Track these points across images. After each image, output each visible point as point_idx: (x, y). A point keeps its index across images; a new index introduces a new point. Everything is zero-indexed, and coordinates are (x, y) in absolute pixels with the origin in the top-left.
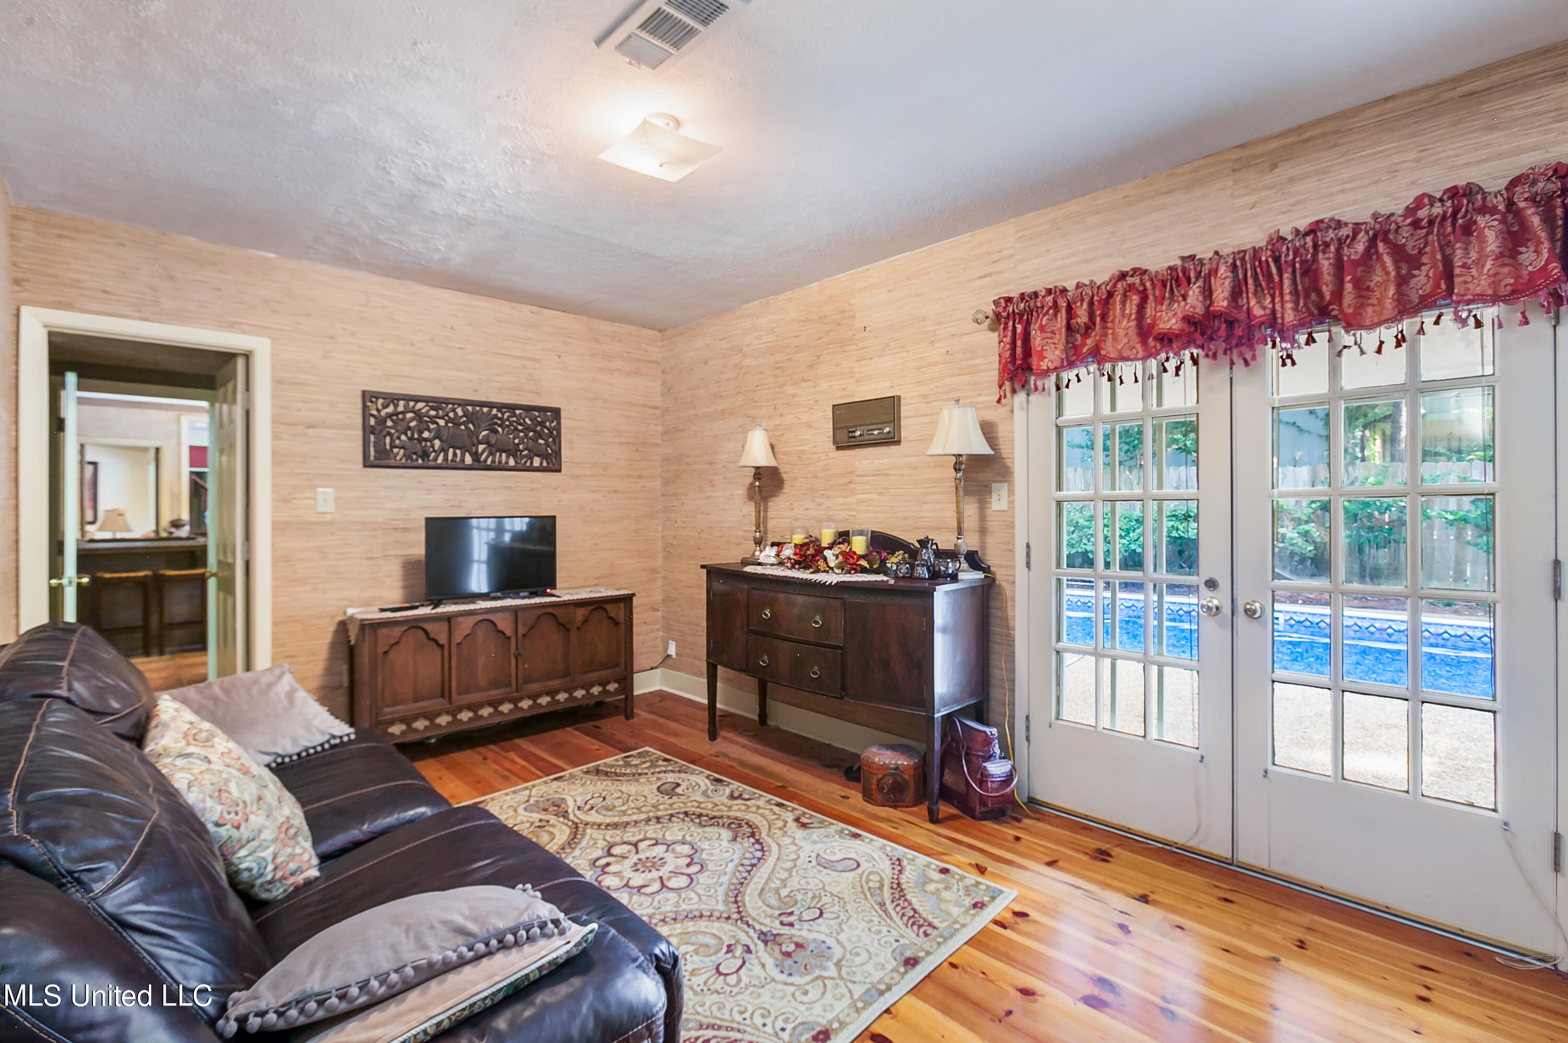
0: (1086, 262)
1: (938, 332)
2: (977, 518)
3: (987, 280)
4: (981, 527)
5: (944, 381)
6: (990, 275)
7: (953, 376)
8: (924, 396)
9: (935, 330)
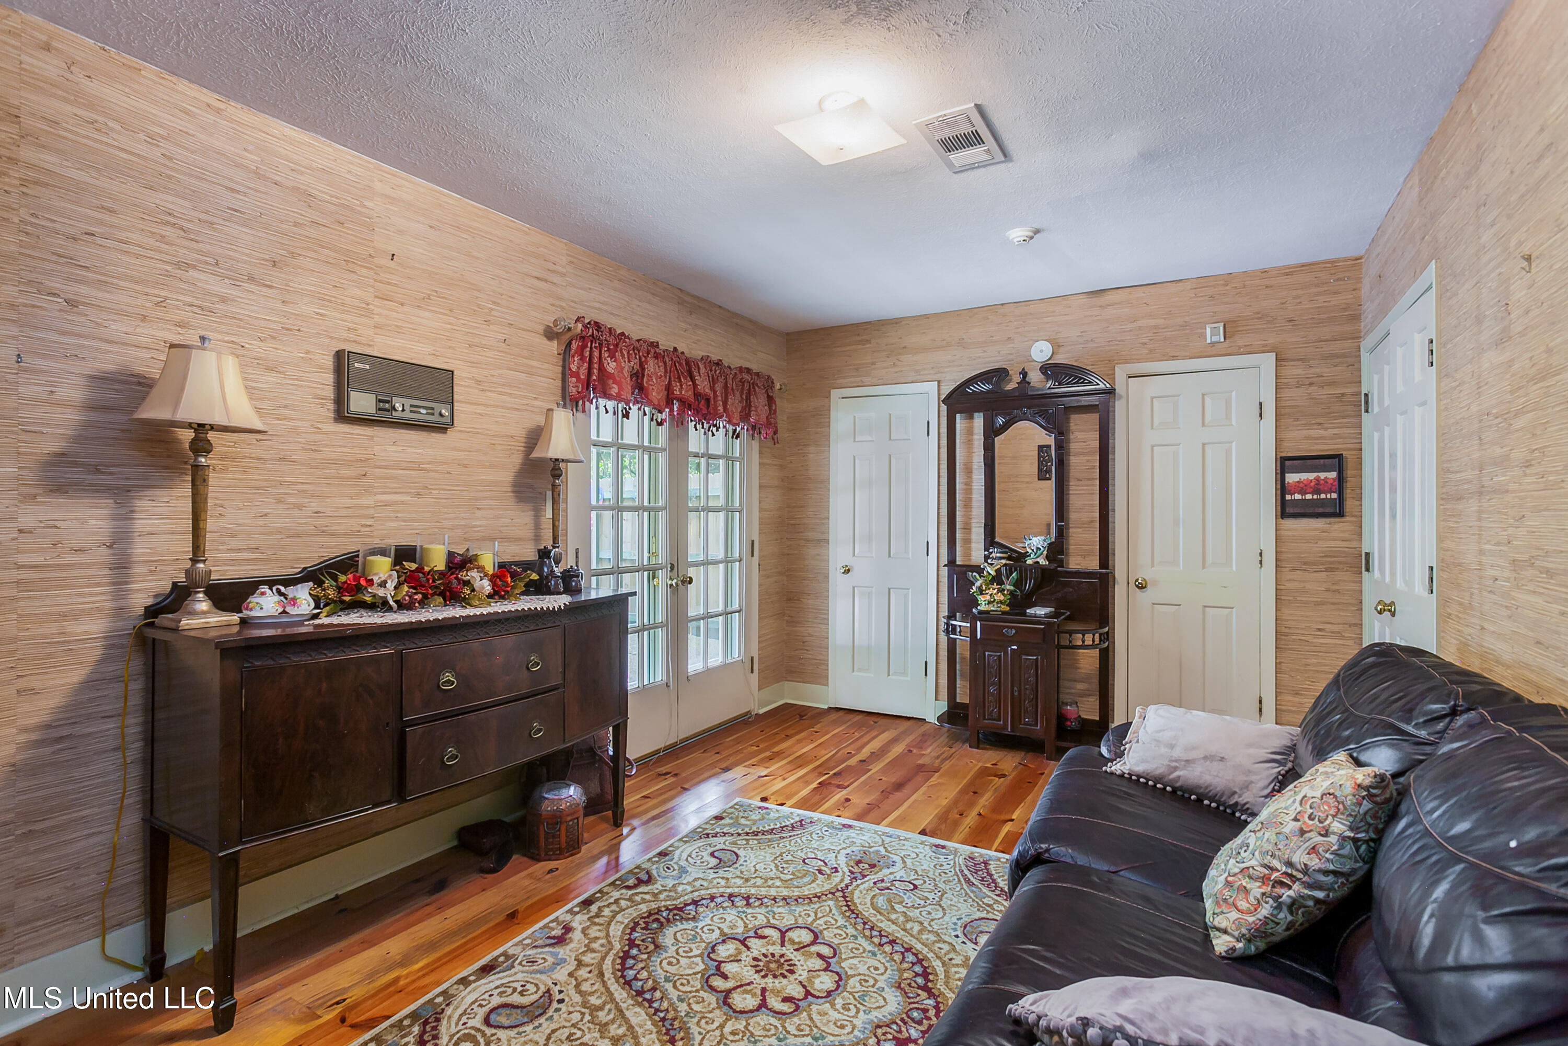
0: (614, 315)
1: (493, 313)
2: (532, 526)
3: (542, 285)
4: (536, 536)
5: (500, 372)
6: (546, 281)
7: (510, 369)
8: (479, 382)
9: (492, 309)
